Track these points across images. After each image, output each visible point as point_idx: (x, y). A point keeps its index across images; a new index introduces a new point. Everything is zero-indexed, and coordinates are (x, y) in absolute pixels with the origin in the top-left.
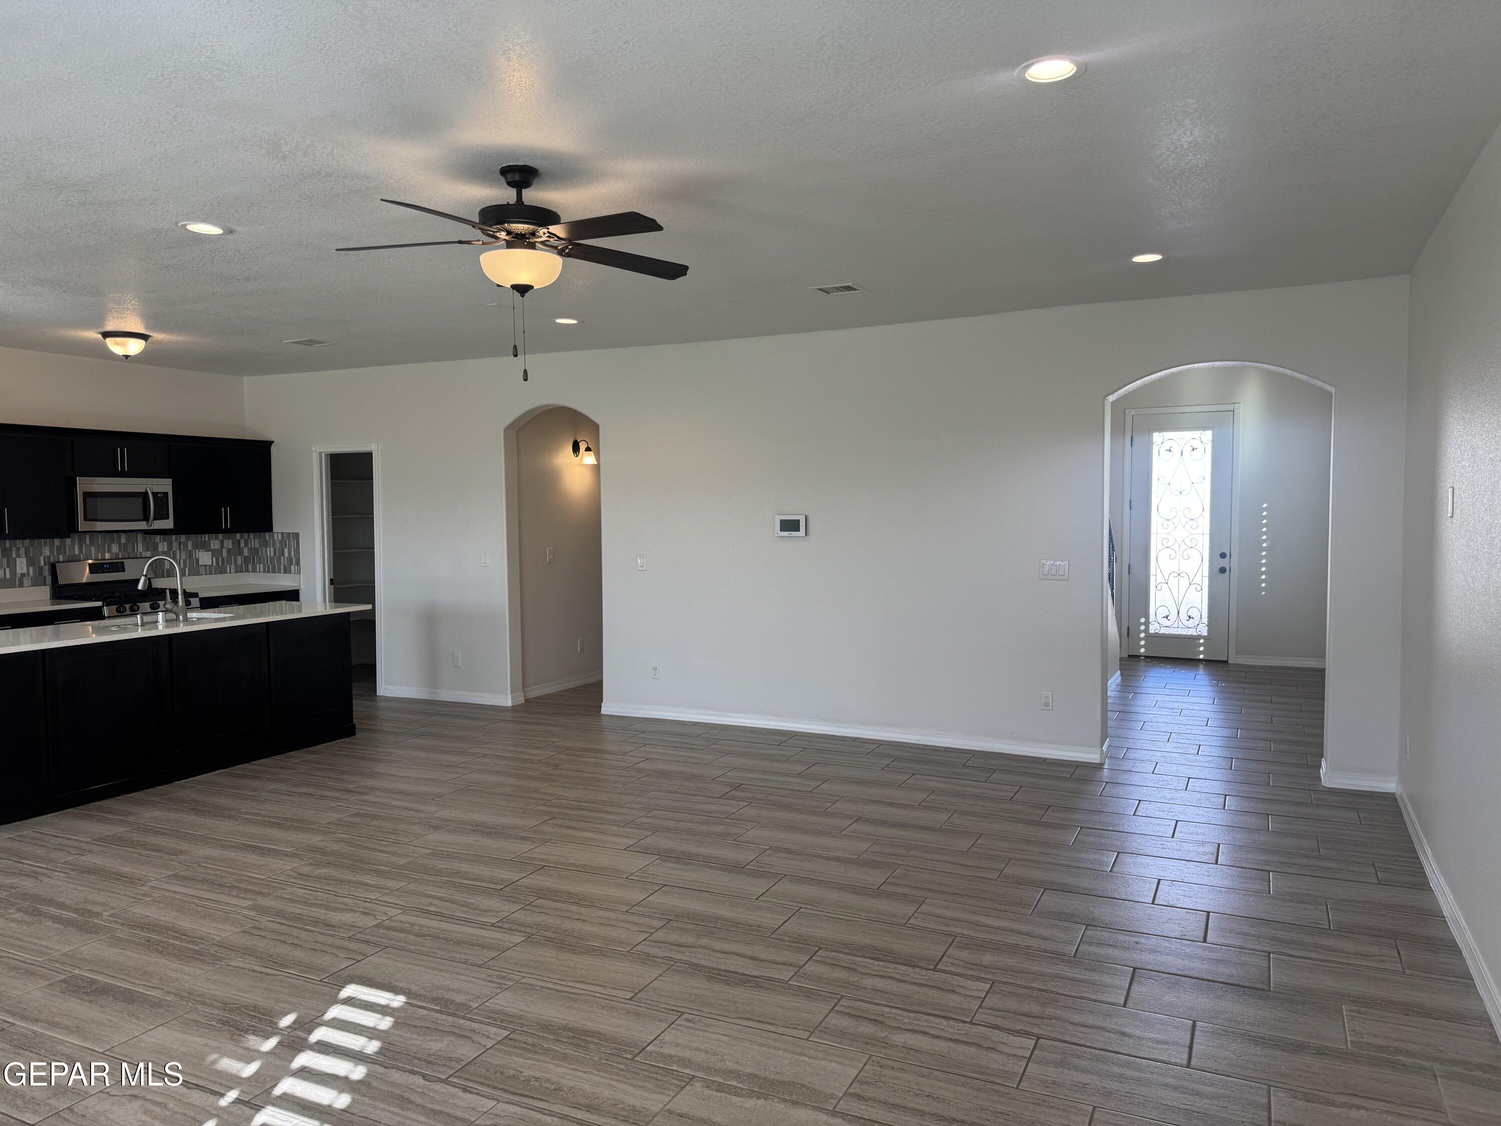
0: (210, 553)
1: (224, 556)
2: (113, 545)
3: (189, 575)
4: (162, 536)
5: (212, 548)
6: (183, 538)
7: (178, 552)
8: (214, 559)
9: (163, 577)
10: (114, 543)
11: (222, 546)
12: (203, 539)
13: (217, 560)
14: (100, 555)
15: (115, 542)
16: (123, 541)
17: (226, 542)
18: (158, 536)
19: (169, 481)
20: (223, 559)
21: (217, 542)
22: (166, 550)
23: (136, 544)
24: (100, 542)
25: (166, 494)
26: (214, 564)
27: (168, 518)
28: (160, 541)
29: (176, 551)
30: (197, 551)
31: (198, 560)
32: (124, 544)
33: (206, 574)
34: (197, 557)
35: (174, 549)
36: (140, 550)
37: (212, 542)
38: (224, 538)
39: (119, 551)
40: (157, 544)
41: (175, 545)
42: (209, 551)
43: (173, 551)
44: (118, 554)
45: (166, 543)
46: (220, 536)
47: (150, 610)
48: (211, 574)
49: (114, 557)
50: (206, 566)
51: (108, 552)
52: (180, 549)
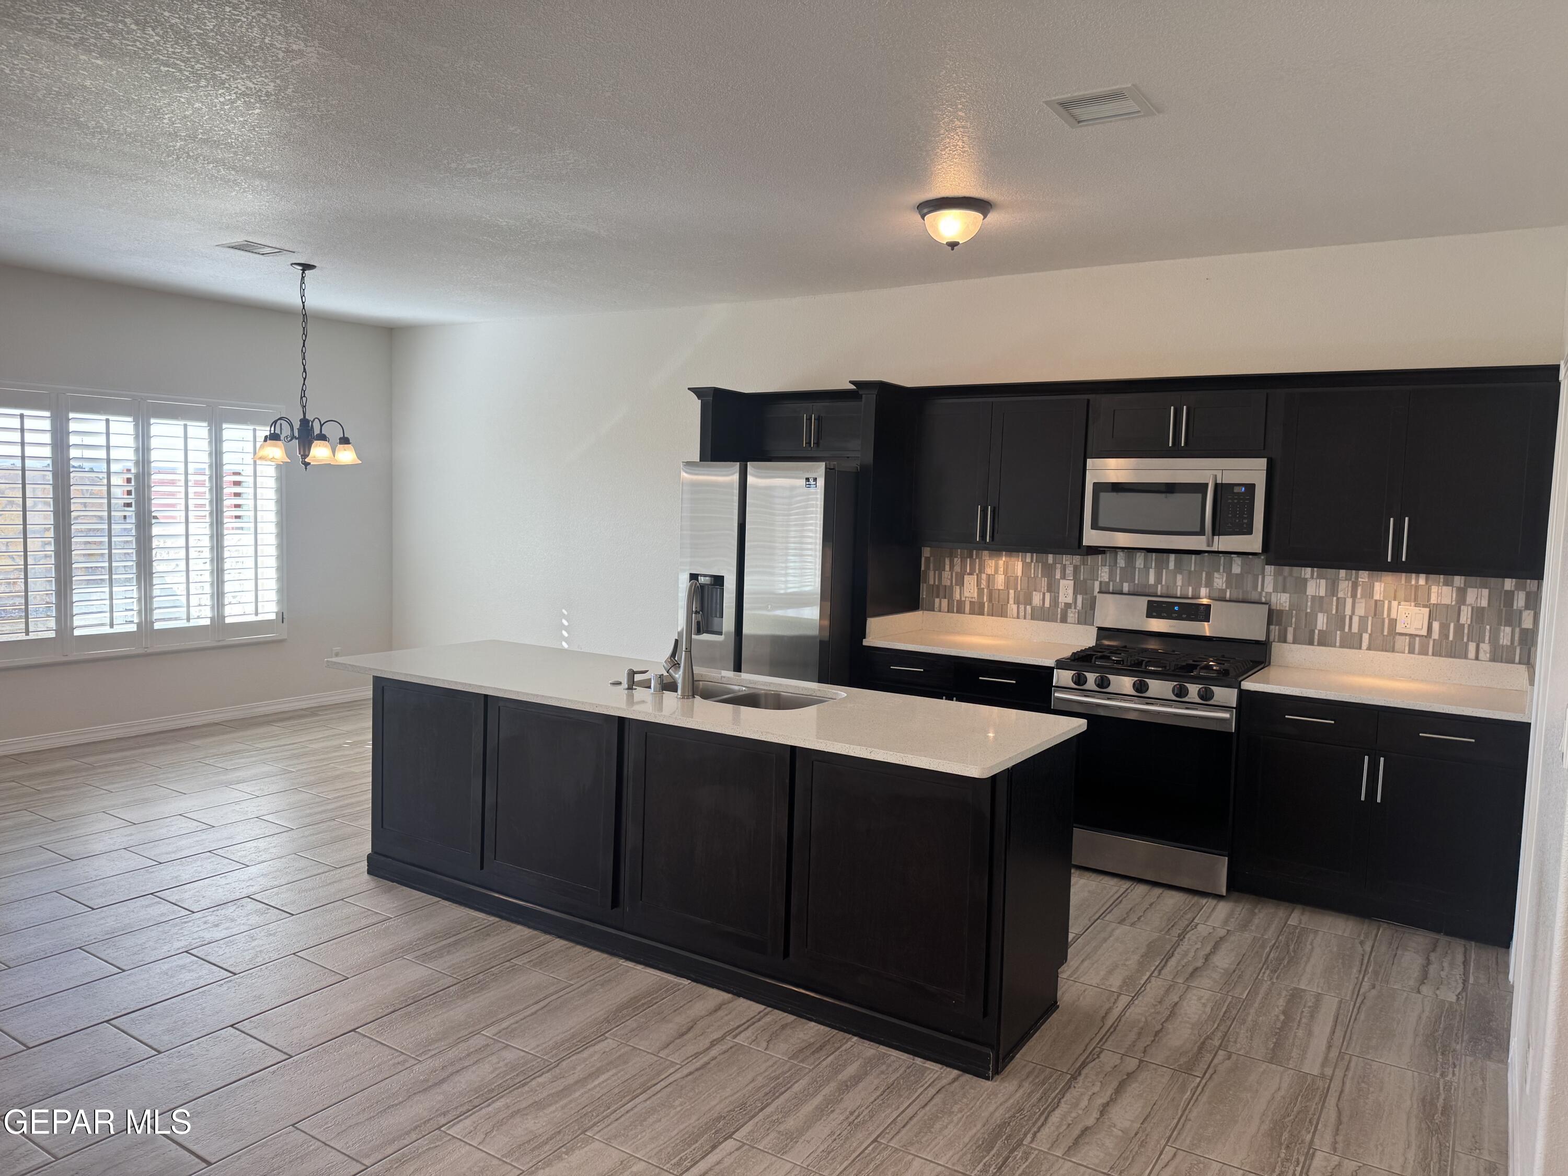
0: (1426, 611)
1: (1463, 620)
2: (1216, 575)
3: (1369, 649)
4: (1315, 569)
5: (1434, 600)
6: (1364, 576)
7: (1349, 602)
8: (1436, 626)
9: (1311, 643)
10: (1218, 571)
11: (1461, 599)
12: (1413, 582)
13: (1444, 628)
14: (1190, 588)
15: (1221, 570)
16: (1236, 569)
17: (1470, 590)
18: (1309, 570)
19: (1262, 463)
20: (1459, 628)
21: (1446, 590)
22: (1322, 593)
23: (1260, 577)
24: (1193, 569)
25: (1251, 488)
26: (1436, 635)
27: (1250, 532)
28: (1312, 577)
29: (1345, 599)
30: (1395, 604)
31: (1393, 623)
32: (1237, 574)
33: (1411, 651)
34: (1393, 616)
35: (1341, 595)
36: (1269, 588)
37: (1434, 589)
38: (1467, 585)
39: (1227, 587)
40: (1306, 580)
41: (1344, 587)
42: (1425, 606)
43: (1338, 599)
44: (1224, 591)
45: (1323, 582)
46: (1458, 580)
47: (1198, 700)
48: (1423, 652)
49: (1216, 595)
50: (1412, 636)
51: (1206, 587)
52: (1354, 596)
